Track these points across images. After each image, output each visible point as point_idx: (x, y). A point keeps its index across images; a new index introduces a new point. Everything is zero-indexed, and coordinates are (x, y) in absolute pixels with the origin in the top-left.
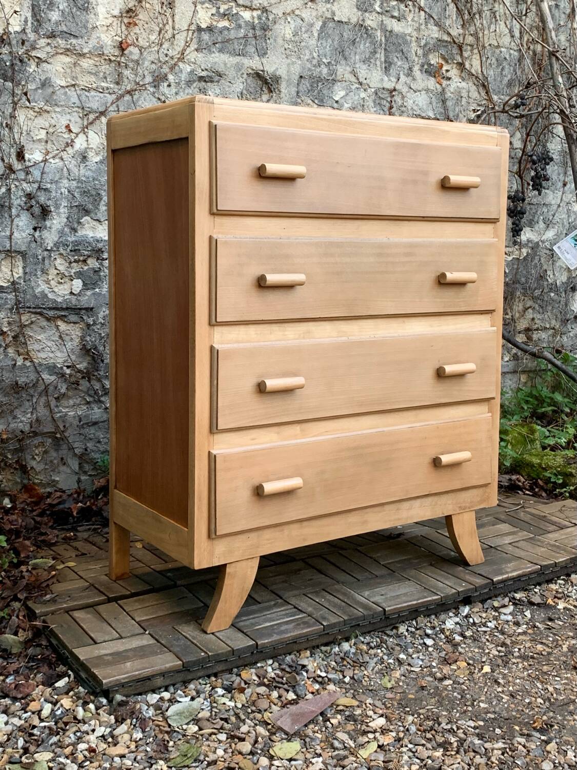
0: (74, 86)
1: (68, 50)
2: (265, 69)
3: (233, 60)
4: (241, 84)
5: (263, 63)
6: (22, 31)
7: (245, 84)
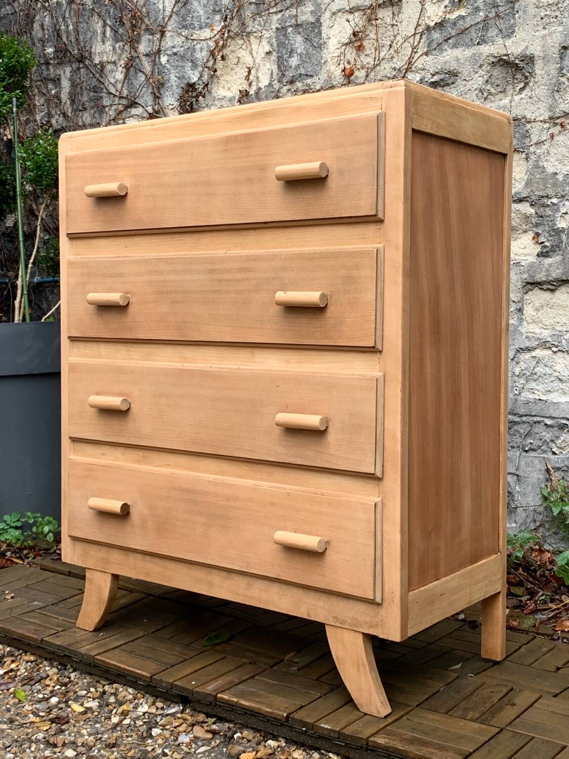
2: (509, 52)
3: (468, 52)
4: (480, 78)
5: (506, 44)
6: (270, 85)
7: (485, 77)
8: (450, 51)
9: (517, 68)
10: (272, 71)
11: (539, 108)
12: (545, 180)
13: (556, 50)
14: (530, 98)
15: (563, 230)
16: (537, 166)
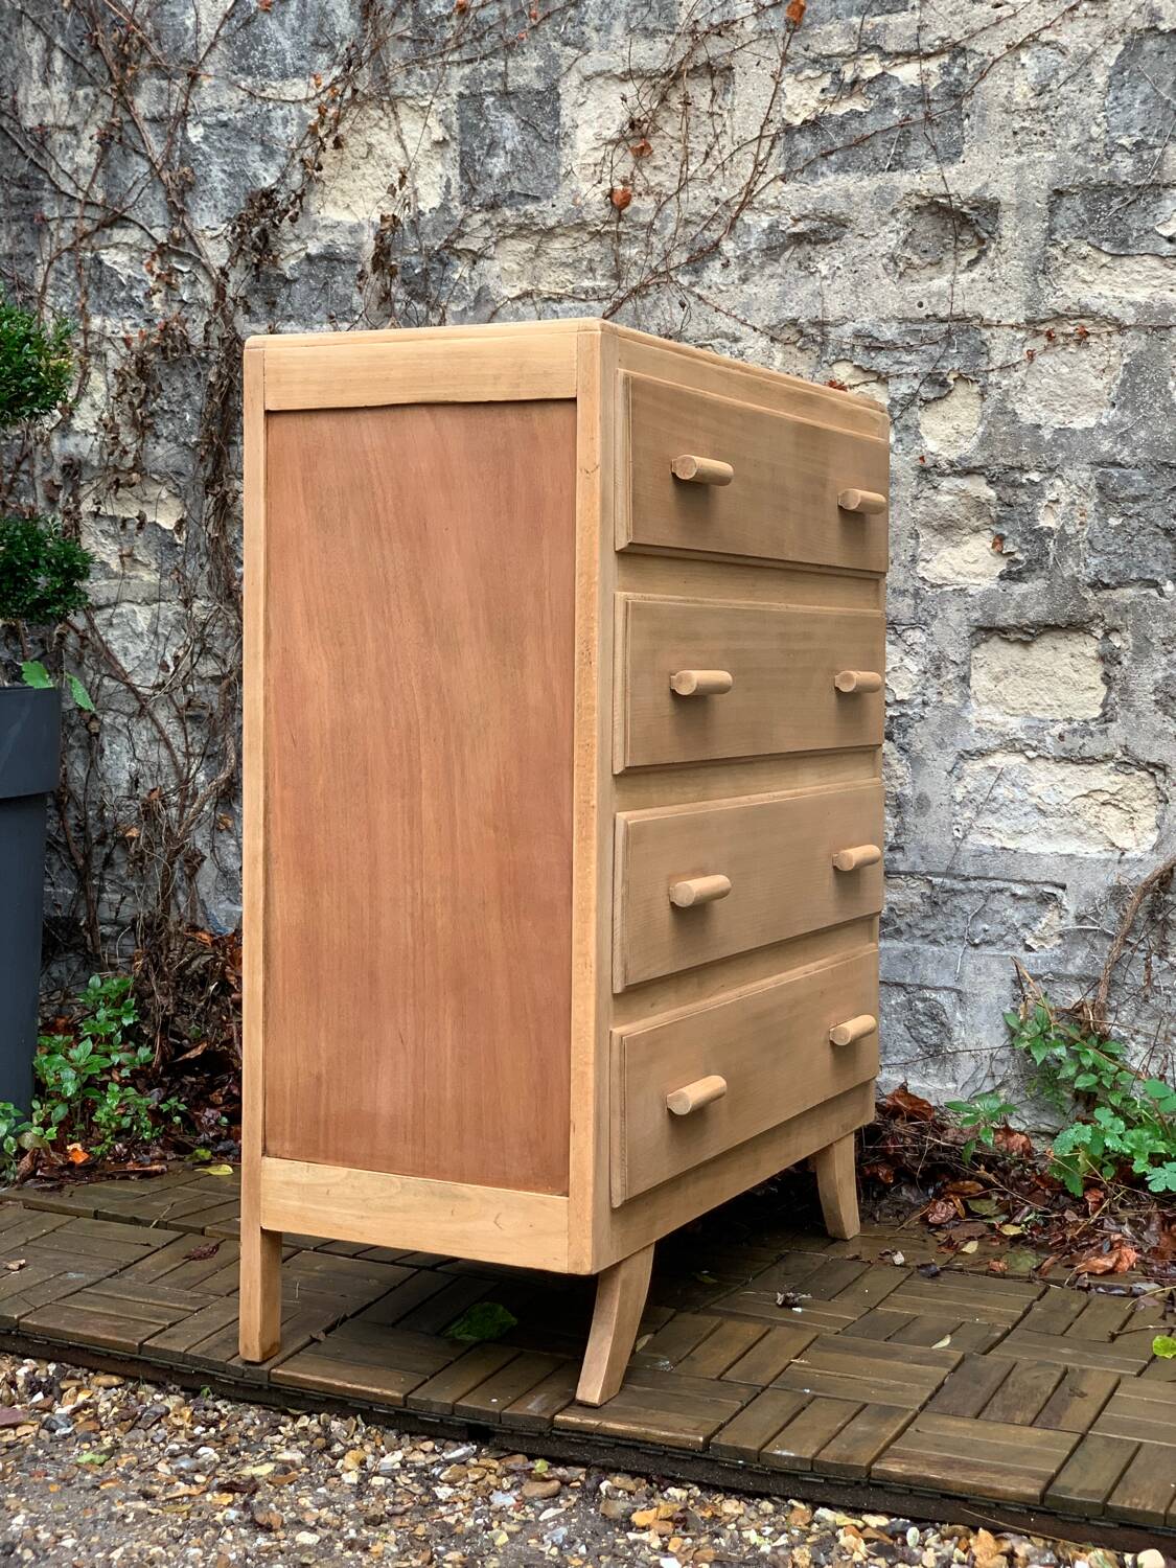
0: (527, 294)
1: (520, 227)
2: (952, 191)
3: (870, 183)
4: (891, 235)
5: (946, 175)
6: (444, 208)
7: (902, 233)
8: (832, 177)
9: (964, 221)
10: (449, 180)
11: (1007, 302)
12: (1016, 438)
13: (1042, 197)
14: (990, 280)
15: (1050, 533)
16: (1002, 410)
